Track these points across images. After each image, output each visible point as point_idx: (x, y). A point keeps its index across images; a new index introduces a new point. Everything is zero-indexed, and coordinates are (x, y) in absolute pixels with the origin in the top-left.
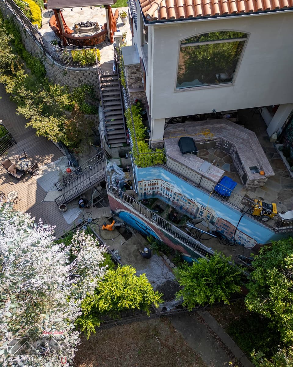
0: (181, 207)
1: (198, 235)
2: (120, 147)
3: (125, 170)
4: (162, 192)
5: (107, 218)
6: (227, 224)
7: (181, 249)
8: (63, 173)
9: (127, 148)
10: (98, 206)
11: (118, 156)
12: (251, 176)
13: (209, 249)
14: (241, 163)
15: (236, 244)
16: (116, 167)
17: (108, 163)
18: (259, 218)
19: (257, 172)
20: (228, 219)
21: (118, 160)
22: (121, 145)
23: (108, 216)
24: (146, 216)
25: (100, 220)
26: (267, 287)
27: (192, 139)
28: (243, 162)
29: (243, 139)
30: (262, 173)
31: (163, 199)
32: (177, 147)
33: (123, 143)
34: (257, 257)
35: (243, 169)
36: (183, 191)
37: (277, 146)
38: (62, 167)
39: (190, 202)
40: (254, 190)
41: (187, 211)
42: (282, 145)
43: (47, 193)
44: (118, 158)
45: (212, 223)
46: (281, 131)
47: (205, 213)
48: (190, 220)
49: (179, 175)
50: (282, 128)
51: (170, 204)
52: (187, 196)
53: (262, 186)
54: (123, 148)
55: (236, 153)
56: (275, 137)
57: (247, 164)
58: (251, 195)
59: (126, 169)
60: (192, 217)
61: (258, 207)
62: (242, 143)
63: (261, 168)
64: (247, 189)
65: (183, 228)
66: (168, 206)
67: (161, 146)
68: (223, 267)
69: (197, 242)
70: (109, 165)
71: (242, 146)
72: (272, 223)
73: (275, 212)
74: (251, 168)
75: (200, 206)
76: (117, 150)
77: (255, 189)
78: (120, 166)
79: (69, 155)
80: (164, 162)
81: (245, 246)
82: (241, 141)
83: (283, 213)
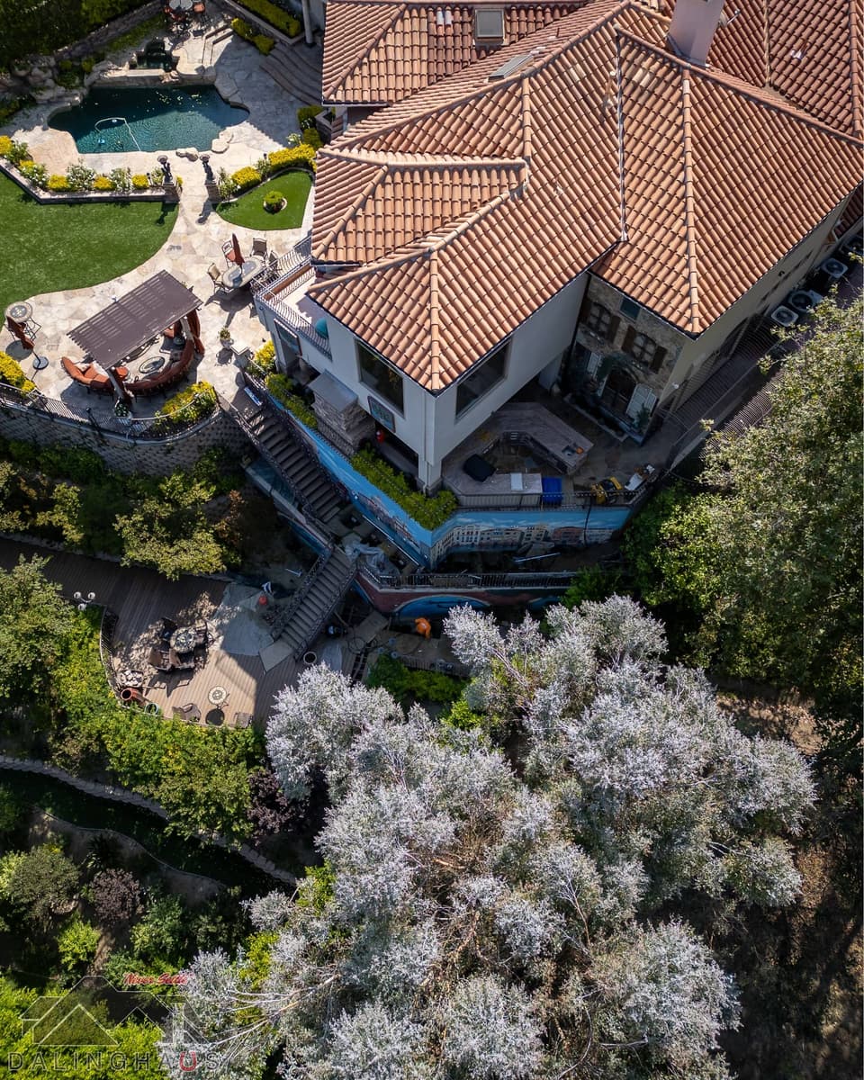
0: (496, 544)
1: (537, 566)
2: (337, 514)
3: (374, 544)
4: (460, 541)
5: (385, 628)
6: (568, 532)
7: (524, 597)
8: (255, 610)
9: (348, 509)
10: (357, 621)
11: (346, 530)
12: (571, 461)
13: (565, 574)
14: (548, 451)
15: (588, 546)
16: (362, 548)
17: (343, 549)
18: (606, 504)
19: (573, 452)
20: (568, 524)
21: (352, 536)
22: (337, 509)
23: (384, 626)
24: (459, 586)
25: (379, 639)
26: (658, 570)
27: (475, 456)
28: (551, 449)
29: (529, 418)
30: (580, 451)
31: (461, 549)
32: (466, 478)
33: (338, 505)
34: (628, 547)
35: (553, 456)
36: (496, 524)
37: (567, 399)
38: (241, 603)
39: (508, 532)
40: (578, 473)
41: (505, 545)
42: (569, 396)
43: (259, 656)
44: (349, 533)
45: (547, 539)
46: (560, 378)
47: (534, 534)
48: (514, 554)
49: (486, 508)
50: (559, 374)
51: (475, 549)
52: (503, 526)
53: (585, 464)
54: (342, 513)
55: (532, 439)
56: (556, 389)
57: (556, 449)
58: (581, 481)
59: (372, 539)
60: (514, 548)
61: (601, 493)
62: (533, 425)
63: (575, 445)
64: (571, 478)
65: (516, 569)
66: (472, 554)
67: (441, 487)
68: (599, 582)
69: (550, 574)
70: (349, 551)
71: (535, 429)
72: (621, 501)
73: (619, 487)
74: (563, 451)
75: (524, 529)
76: (336, 520)
77: (579, 471)
78: (363, 542)
79: (240, 577)
80: (457, 502)
81: (600, 541)
82: (529, 422)
83: (628, 484)
